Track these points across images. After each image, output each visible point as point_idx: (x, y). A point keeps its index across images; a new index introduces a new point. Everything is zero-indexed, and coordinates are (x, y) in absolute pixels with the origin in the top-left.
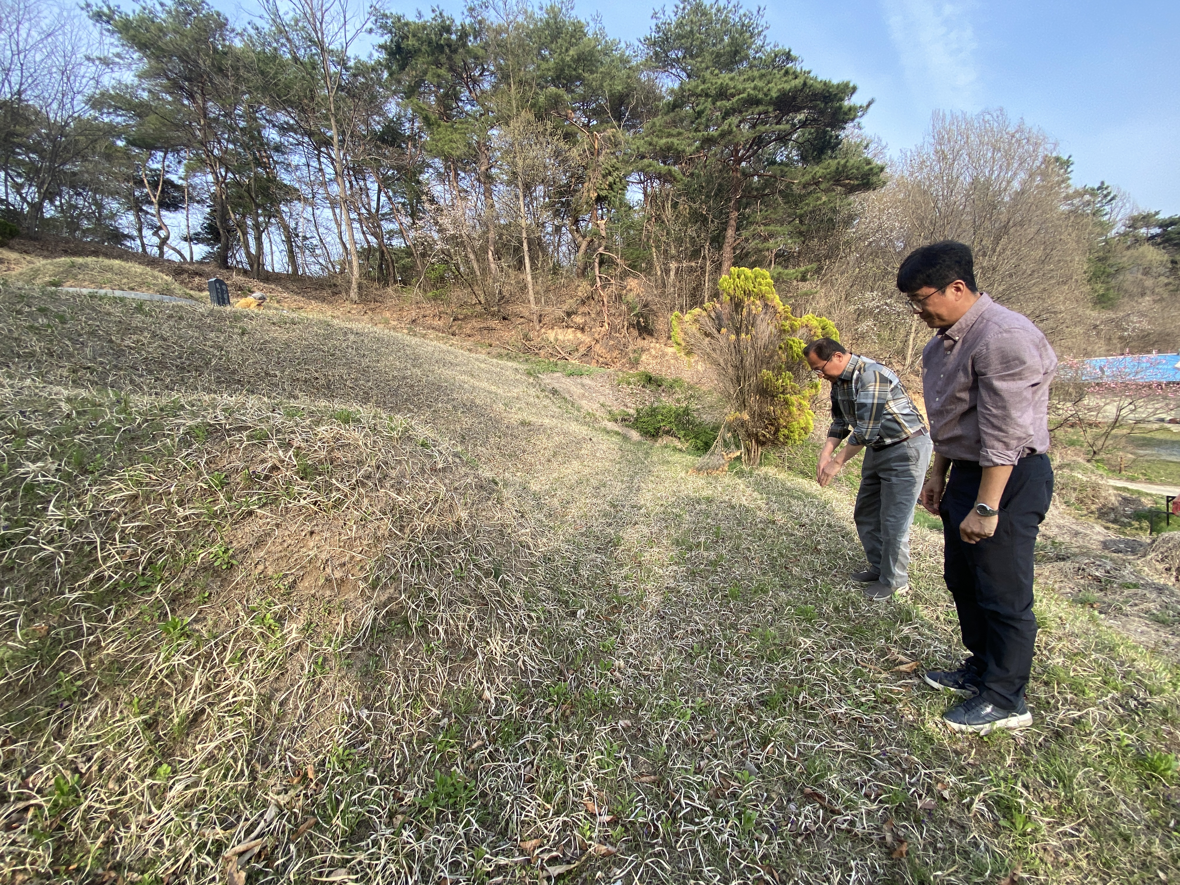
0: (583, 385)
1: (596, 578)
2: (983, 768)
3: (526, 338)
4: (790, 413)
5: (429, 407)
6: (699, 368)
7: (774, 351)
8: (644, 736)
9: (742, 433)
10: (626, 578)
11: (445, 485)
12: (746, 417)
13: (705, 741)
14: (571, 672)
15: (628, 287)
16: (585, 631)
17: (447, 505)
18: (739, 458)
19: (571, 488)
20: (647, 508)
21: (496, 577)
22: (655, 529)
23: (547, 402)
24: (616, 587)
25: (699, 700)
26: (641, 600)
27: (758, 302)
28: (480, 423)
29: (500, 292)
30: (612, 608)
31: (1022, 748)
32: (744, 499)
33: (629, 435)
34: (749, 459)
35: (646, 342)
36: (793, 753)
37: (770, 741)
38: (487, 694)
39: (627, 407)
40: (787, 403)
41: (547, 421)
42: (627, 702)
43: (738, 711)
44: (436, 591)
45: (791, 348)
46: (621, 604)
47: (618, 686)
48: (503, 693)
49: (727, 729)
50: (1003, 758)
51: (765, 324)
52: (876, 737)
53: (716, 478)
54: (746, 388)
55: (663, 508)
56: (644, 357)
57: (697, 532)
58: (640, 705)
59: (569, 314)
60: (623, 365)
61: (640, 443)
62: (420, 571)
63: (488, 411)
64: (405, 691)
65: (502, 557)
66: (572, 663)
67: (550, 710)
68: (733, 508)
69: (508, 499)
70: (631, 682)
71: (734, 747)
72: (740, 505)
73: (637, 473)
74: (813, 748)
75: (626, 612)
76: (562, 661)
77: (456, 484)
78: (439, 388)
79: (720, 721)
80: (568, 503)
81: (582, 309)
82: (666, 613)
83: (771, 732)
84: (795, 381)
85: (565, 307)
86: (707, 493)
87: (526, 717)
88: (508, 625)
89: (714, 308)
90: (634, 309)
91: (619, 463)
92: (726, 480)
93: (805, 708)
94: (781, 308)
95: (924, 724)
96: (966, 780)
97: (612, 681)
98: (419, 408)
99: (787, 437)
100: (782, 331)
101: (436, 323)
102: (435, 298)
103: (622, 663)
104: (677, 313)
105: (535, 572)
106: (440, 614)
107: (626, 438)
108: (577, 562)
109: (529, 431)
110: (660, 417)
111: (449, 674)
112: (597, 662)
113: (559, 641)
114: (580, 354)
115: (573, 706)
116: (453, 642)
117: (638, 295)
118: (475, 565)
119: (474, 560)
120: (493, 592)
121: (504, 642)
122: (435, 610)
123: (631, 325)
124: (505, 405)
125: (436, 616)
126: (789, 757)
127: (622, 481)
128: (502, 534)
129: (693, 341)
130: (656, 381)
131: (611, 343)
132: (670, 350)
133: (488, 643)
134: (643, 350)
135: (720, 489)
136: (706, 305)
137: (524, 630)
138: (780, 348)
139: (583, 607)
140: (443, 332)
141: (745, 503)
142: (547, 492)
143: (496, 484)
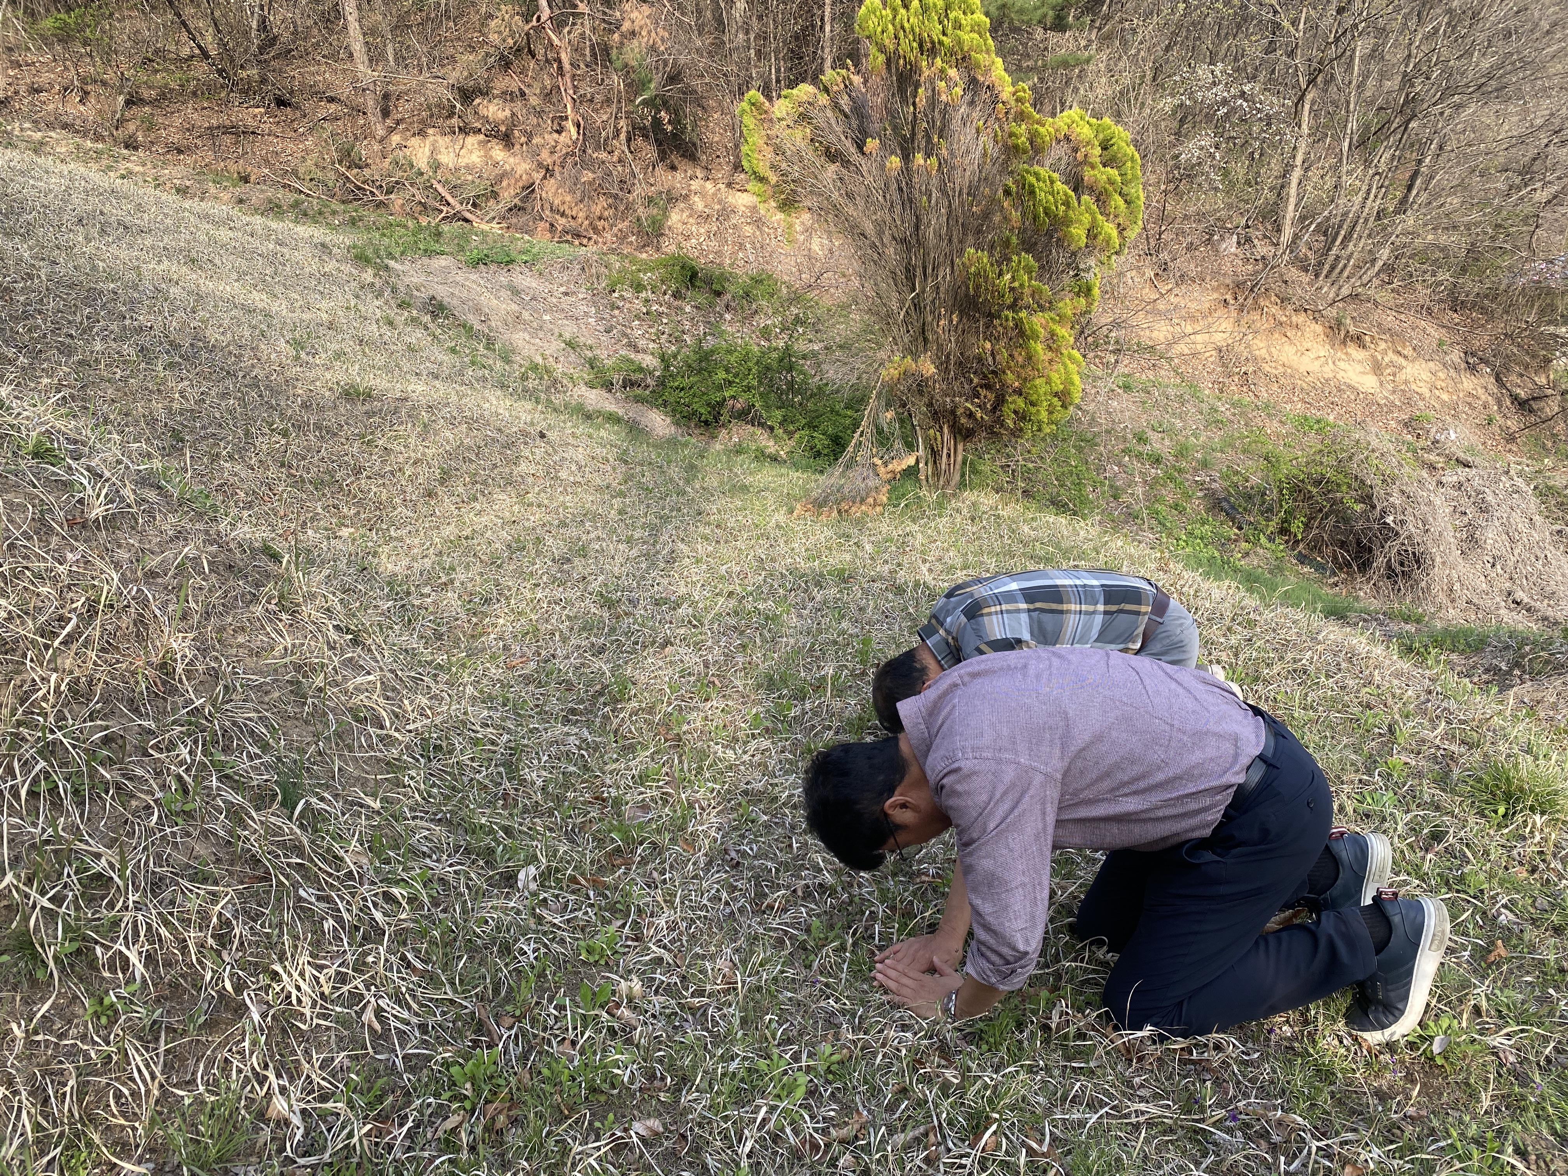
0: (515, 292)
1: (566, 786)
2: (1435, 1123)
3: (348, 158)
4: (1029, 358)
5: (67, 351)
6: (815, 247)
7: (993, 200)
8: (697, 1150)
9: (919, 409)
10: (642, 779)
11: (117, 566)
12: (929, 368)
13: (841, 1142)
14: (508, 1021)
15: (626, 26)
16: (540, 919)
17: (126, 621)
18: (911, 473)
19: (495, 562)
20: (693, 604)
21: (289, 804)
22: (716, 654)
23: (416, 336)
24: (617, 803)
25: (826, 1048)
26: (682, 828)
27: (952, 72)
28: (224, 396)
29: (263, 25)
30: (610, 855)
31: (1512, 1072)
32: (924, 569)
33: (644, 421)
34: (937, 474)
35: (679, 175)
36: (1041, 1142)
37: (989, 1121)
38: (279, 1105)
39: (636, 349)
40: (1022, 333)
41: (418, 388)
42: (652, 1077)
43: (917, 1063)
44: (110, 855)
45: (1032, 193)
46: (632, 843)
47: (629, 1041)
48: (324, 1098)
49: (892, 1108)
50: (1474, 1096)
51: (970, 131)
52: (1218, 1083)
53: (860, 523)
54: (929, 296)
55: (733, 603)
56: (675, 218)
57: (816, 656)
58: (684, 1080)
59: (467, 95)
60: (622, 238)
61: (672, 443)
62: (57, 805)
63: (247, 362)
64: (37, 1127)
65: (302, 751)
66: (508, 999)
67: (453, 1121)
68: (899, 591)
69: (313, 596)
70: (660, 1029)
71: (907, 1147)
72: (917, 584)
73: (665, 519)
74: (1082, 1124)
75: (644, 861)
76: (481, 998)
77: (153, 562)
78: (92, 296)
79: (875, 1092)
80: (487, 601)
81: (502, 83)
82: (744, 854)
83: (990, 1101)
84: (1040, 278)
85: (455, 75)
86: (841, 558)
87: (390, 1147)
88: (329, 924)
89: (848, 86)
90: (643, 85)
91: (622, 495)
92: (884, 528)
93: (1066, 1037)
94: (1006, 92)
95: (1314, 1042)
96: (1401, 1153)
97: (612, 1032)
98: (36, 355)
99: (1022, 416)
100: (1012, 151)
101: (74, 109)
102: (65, 37)
103: (637, 986)
104: (753, 94)
105: (399, 784)
106: (127, 917)
107: (635, 430)
108: (514, 750)
109: (369, 414)
110: (722, 375)
111: (167, 1068)
112: (573, 990)
113: (471, 948)
114: (502, 207)
115: (513, 1102)
116: (174, 986)
117: (653, 48)
118: (224, 778)
119: (220, 767)
120: (282, 845)
121: (320, 968)
122: (111, 905)
123: (637, 130)
124: (298, 344)
125: (116, 923)
126: (1031, 1152)
127: (629, 541)
128: (298, 693)
129: (796, 171)
130: (709, 281)
131: (587, 176)
132: (742, 200)
133: (275, 976)
134: (671, 199)
135: (868, 547)
136: (829, 75)
137: (375, 933)
138: (1007, 192)
139: (533, 859)
140: (98, 138)
141: (929, 579)
142: (429, 578)
143: (276, 557)
